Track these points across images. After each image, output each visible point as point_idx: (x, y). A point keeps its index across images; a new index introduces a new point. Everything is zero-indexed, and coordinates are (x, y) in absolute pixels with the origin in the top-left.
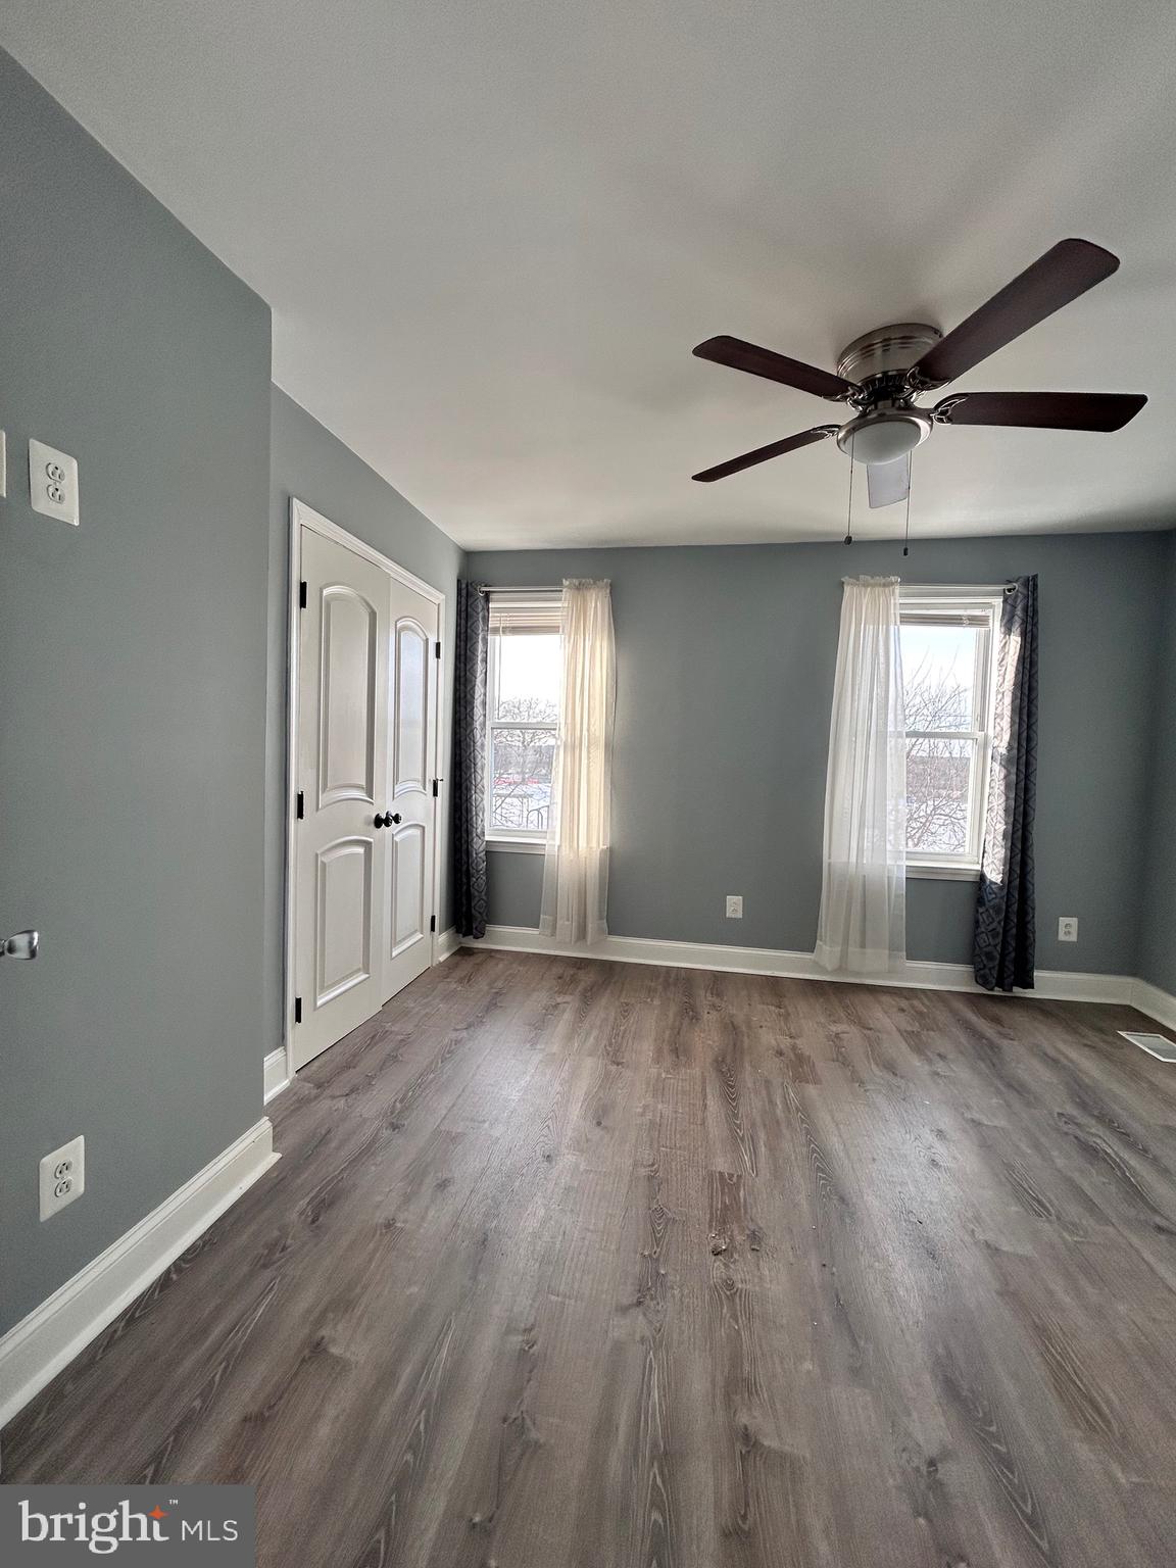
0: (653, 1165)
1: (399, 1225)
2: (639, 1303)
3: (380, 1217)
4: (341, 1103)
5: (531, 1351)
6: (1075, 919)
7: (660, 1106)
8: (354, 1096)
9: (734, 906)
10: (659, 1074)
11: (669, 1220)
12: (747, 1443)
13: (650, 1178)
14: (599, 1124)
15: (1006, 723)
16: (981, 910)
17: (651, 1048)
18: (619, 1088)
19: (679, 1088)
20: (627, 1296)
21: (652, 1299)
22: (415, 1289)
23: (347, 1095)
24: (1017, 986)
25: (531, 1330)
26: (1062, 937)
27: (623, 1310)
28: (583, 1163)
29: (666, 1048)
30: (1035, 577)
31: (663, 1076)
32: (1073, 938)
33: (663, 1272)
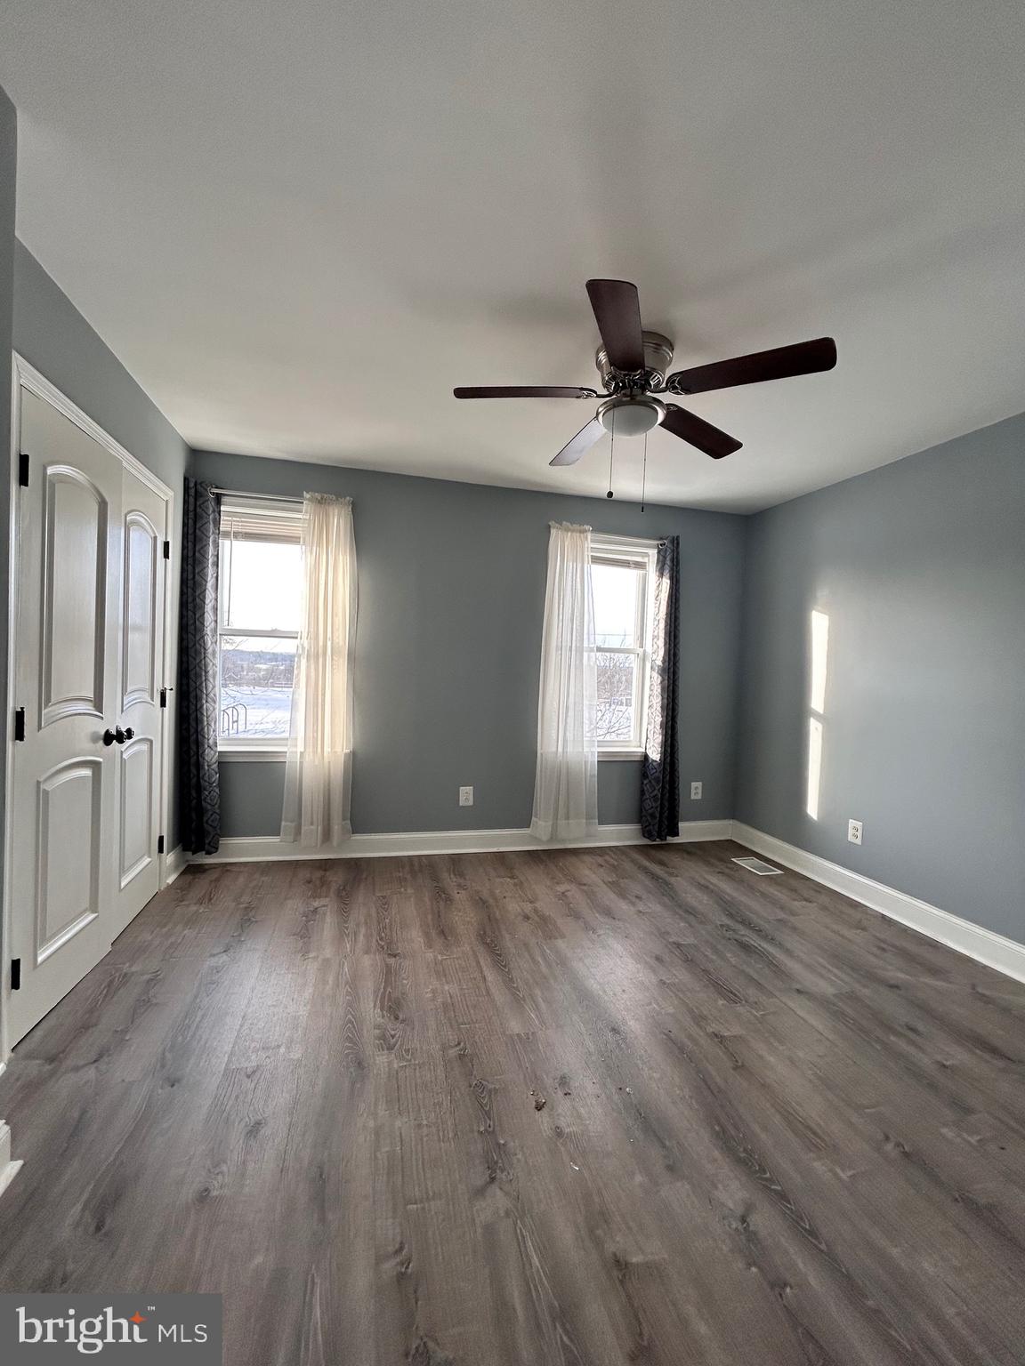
0: (459, 1044)
1: (215, 1193)
2: (493, 1180)
3: (188, 1193)
4: (91, 1073)
5: (409, 1270)
6: (701, 783)
7: (446, 988)
8: (105, 1059)
9: (466, 795)
10: (435, 958)
11: (490, 1091)
12: (620, 1266)
13: (461, 1057)
14: (397, 1018)
15: (661, 642)
16: (645, 782)
17: (420, 934)
18: (403, 979)
19: (457, 966)
20: (479, 1177)
21: (502, 1171)
22: (259, 1259)
23: (95, 1061)
24: (670, 836)
25: (401, 1249)
26: (693, 797)
27: (480, 1192)
28: (396, 1061)
29: (433, 933)
30: (678, 537)
31: (440, 958)
32: (699, 797)
33: (502, 1142)
